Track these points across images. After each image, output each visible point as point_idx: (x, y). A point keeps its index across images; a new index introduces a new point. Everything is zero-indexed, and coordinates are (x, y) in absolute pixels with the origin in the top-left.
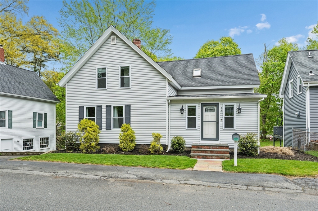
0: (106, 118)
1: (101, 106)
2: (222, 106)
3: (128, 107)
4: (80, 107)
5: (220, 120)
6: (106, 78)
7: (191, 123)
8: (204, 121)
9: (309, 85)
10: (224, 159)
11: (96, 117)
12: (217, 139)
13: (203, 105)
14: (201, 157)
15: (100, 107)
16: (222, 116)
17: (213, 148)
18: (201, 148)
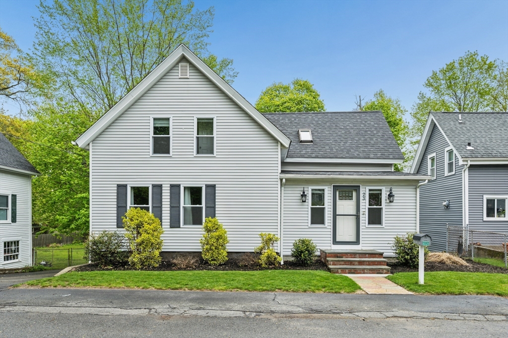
0: (171, 207)
1: (160, 186)
2: (365, 191)
3: (212, 188)
4: (119, 186)
5: (361, 213)
6: (171, 135)
7: (317, 217)
8: (337, 214)
9: (470, 163)
10: (382, 273)
11: (150, 205)
12: (357, 242)
13: (336, 188)
14: (347, 272)
15: (158, 188)
16: (365, 205)
17: (360, 257)
18: (342, 257)
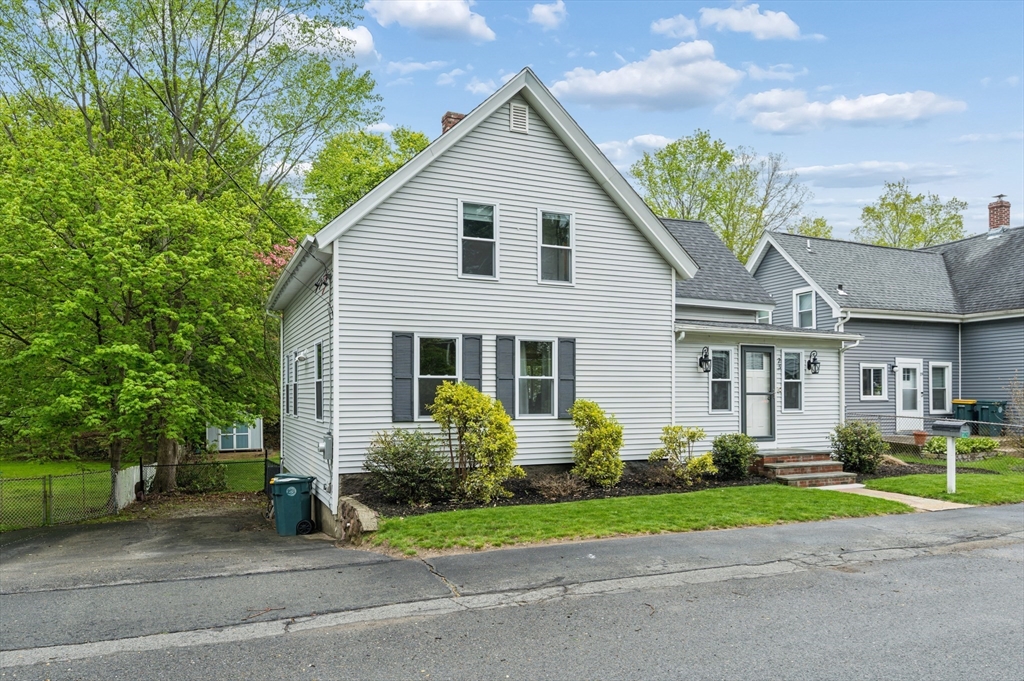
0: (498, 380)
1: (478, 339)
2: (780, 354)
3: (568, 344)
4: (396, 336)
5: (776, 390)
8: (748, 391)
11: (459, 375)
12: (771, 436)
13: (744, 349)
15: (474, 341)
16: (780, 380)
